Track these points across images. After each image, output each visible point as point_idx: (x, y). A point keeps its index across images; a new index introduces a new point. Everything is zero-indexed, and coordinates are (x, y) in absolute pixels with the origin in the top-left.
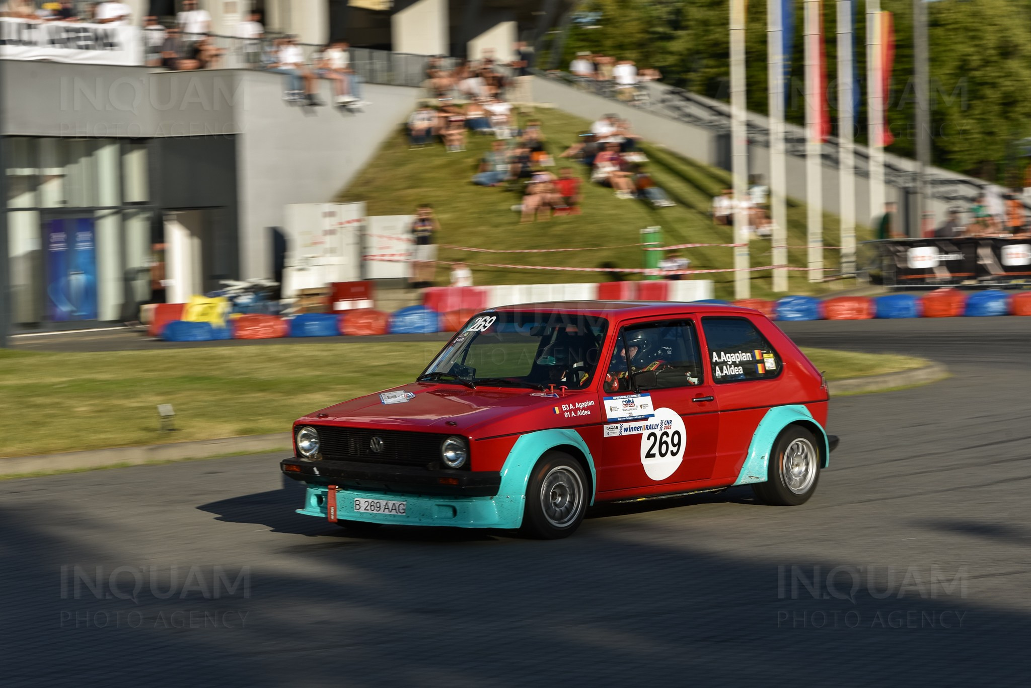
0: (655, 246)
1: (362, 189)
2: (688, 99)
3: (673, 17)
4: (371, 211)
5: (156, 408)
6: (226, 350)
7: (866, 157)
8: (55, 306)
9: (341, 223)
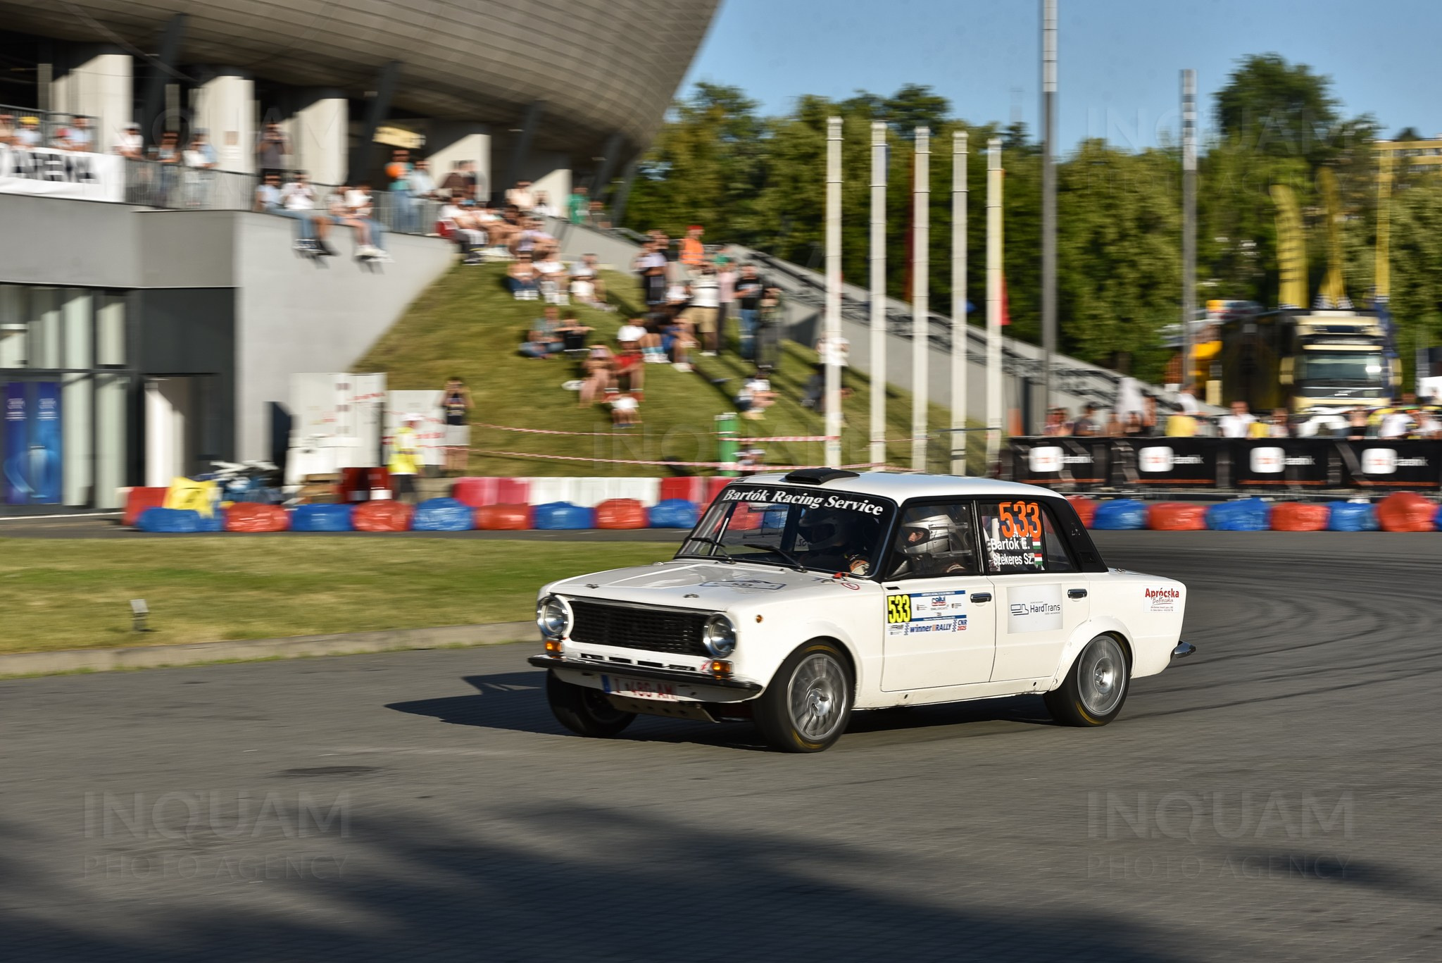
0: (730, 436)
1: (383, 358)
2: (772, 266)
3: (755, 171)
4: (391, 385)
5: (128, 604)
6: (214, 540)
7: (983, 342)
8: (11, 485)
9: (357, 398)
